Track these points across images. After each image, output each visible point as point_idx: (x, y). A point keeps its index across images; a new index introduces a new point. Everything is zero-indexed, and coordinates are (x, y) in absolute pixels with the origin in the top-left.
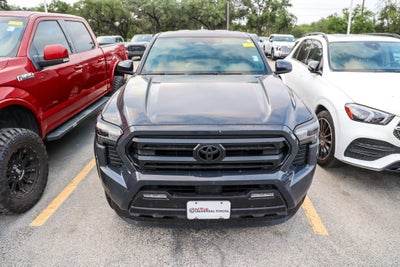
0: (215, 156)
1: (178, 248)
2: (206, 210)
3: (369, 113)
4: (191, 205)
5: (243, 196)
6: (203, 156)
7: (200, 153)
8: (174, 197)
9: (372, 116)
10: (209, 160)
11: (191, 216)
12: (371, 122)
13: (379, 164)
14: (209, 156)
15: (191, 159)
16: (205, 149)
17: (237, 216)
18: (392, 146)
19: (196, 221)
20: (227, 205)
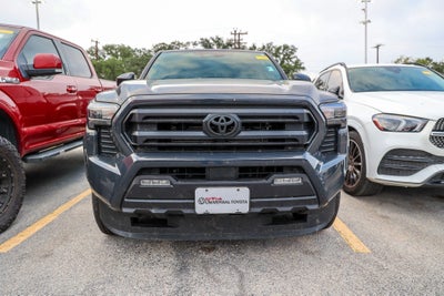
0: (230, 127)
1: (183, 269)
2: (220, 201)
3: (400, 122)
4: (200, 193)
5: (264, 181)
6: (215, 127)
7: (211, 124)
8: (179, 183)
9: (403, 124)
10: (222, 134)
11: (200, 209)
12: (403, 131)
13: (419, 178)
14: (222, 127)
15: (201, 134)
16: (217, 119)
17: (259, 210)
18: (430, 155)
19: (207, 216)
20: (244, 193)
